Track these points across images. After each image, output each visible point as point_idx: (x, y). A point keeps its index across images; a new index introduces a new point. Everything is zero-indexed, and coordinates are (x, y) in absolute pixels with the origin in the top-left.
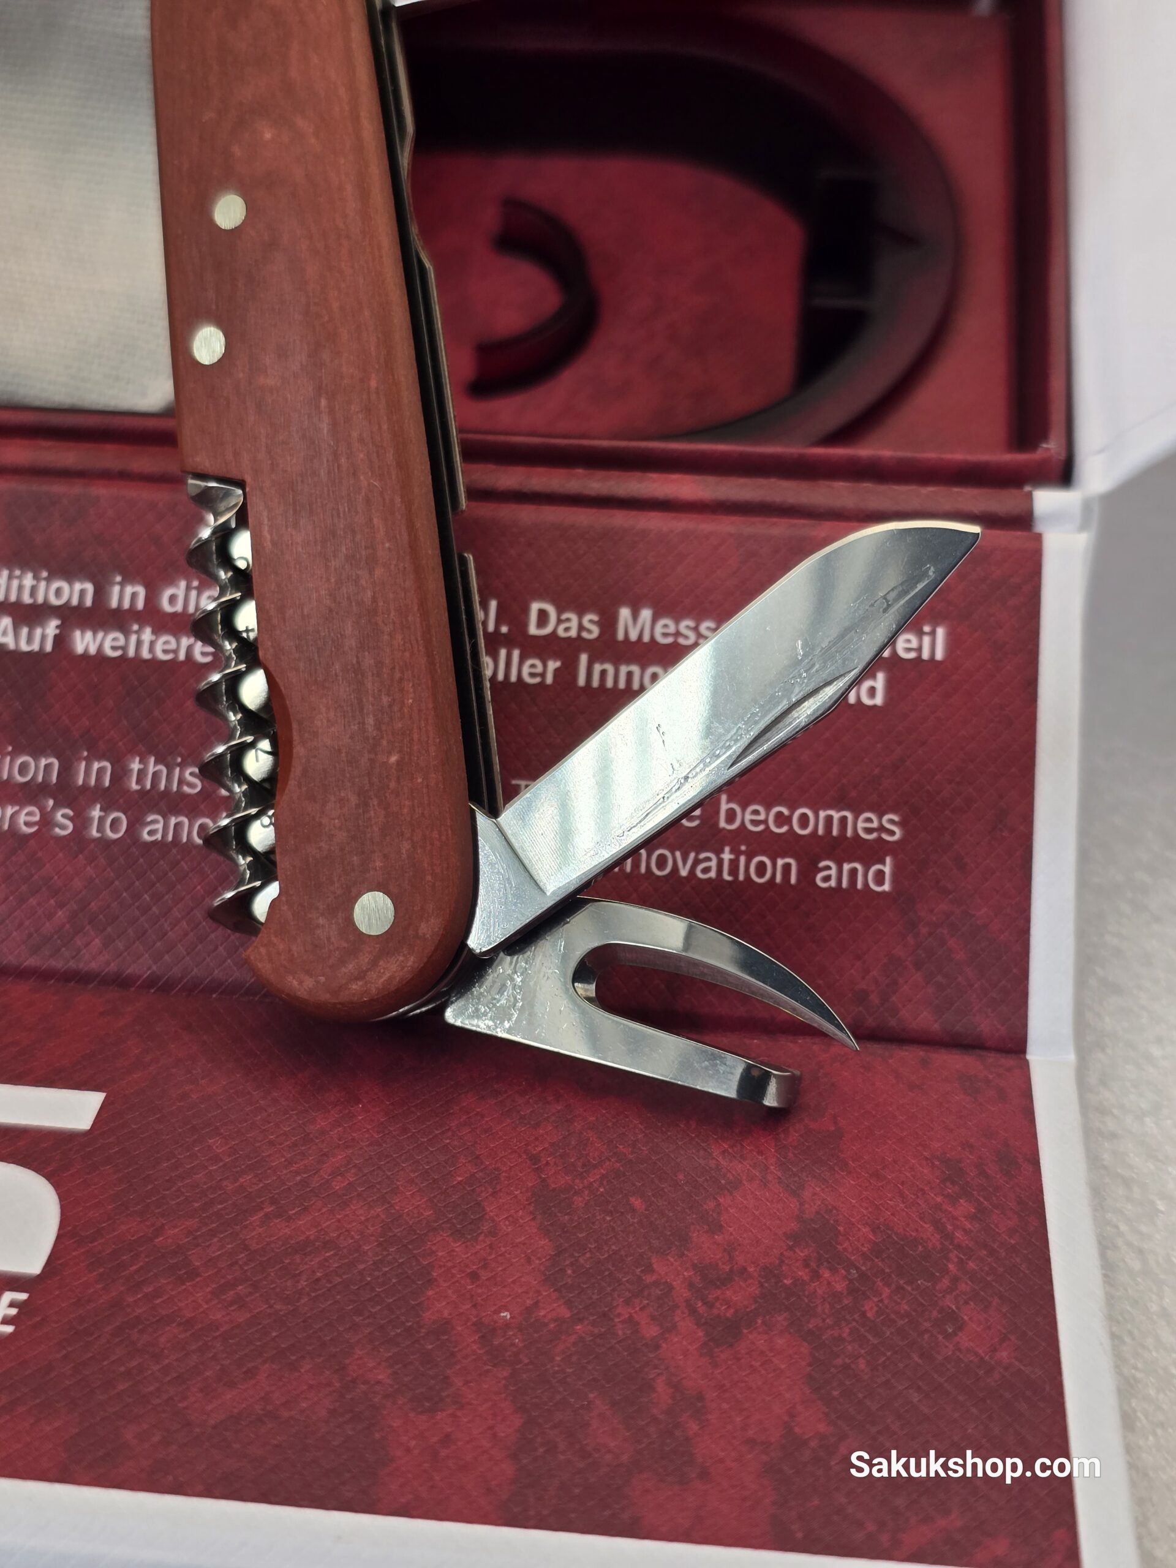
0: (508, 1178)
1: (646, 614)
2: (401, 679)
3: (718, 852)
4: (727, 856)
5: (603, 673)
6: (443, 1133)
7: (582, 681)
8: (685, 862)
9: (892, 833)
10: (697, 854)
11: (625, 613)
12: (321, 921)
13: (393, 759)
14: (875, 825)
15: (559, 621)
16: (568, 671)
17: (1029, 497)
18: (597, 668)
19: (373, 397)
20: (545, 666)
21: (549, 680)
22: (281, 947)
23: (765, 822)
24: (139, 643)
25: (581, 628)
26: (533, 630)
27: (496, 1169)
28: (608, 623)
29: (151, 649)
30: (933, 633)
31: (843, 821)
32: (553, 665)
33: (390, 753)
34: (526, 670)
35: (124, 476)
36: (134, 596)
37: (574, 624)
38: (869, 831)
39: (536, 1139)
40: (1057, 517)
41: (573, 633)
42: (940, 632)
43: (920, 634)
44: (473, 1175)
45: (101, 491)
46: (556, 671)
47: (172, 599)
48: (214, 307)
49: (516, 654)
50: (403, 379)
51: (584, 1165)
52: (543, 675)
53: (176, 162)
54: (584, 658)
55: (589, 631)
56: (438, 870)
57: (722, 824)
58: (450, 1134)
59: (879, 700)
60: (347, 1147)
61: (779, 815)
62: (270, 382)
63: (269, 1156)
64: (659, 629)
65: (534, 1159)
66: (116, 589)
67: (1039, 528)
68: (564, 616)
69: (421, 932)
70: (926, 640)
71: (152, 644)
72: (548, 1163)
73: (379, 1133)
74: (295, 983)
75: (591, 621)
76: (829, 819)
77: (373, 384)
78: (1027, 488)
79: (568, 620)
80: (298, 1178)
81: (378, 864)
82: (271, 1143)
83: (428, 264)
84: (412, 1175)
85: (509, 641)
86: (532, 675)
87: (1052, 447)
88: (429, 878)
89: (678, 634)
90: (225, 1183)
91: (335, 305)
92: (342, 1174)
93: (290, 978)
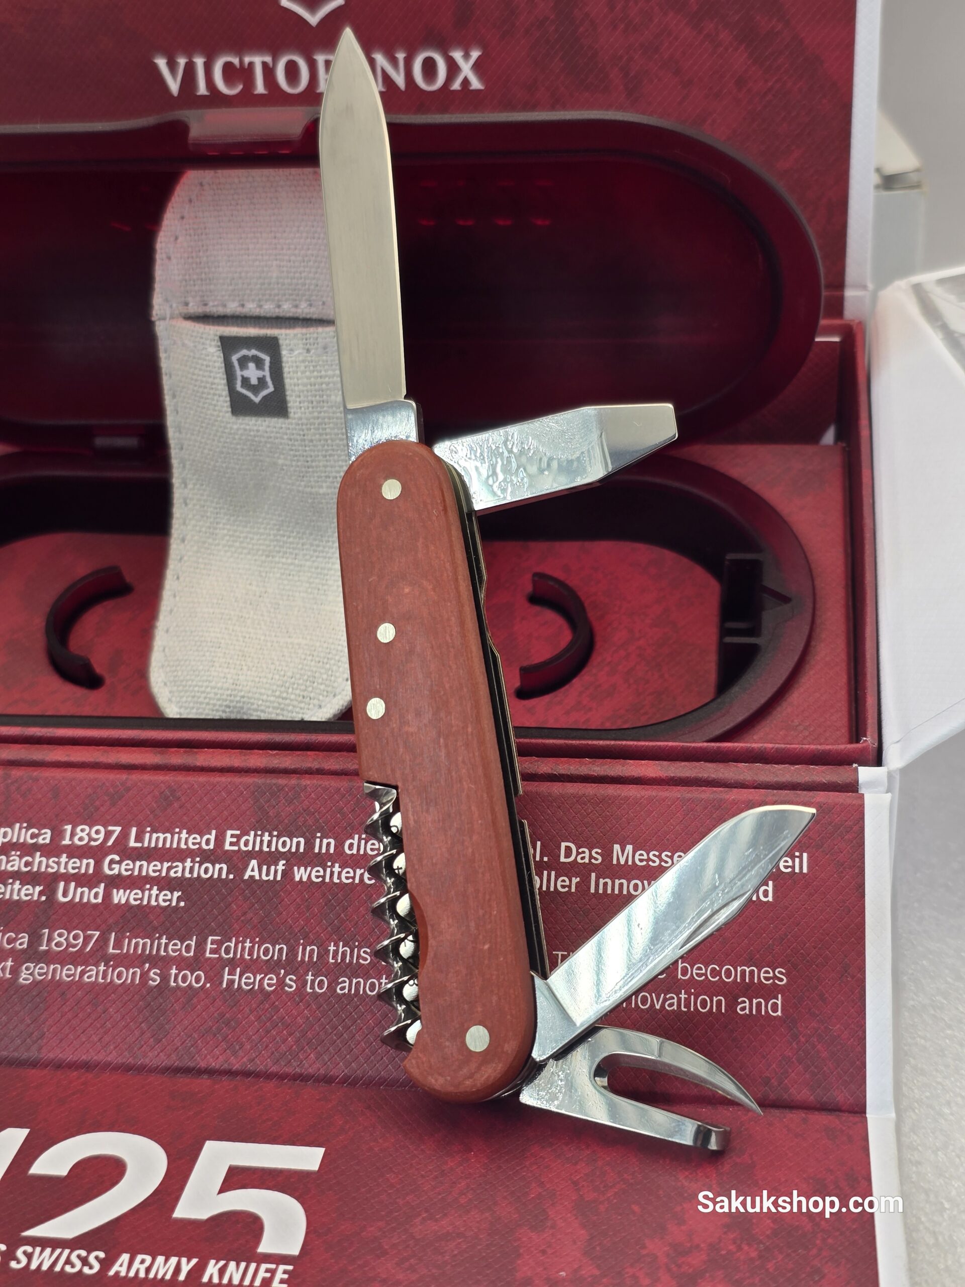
0: (561, 1195)
1: (629, 848)
2: (489, 900)
3: (678, 994)
4: (683, 996)
5: (605, 884)
6: (521, 1169)
7: (592, 890)
8: (658, 1001)
9: (781, 980)
10: (665, 995)
11: (617, 847)
12: (447, 1044)
13: (486, 947)
14: (771, 975)
15: (578, 853)
16: (584, 884)
17: (856, 770)
18: (602, 881)
19: (470, 737)
20: (570, 881)
21: (573, 890)
22: (424, 1059)
23: (705, 974)
24: (332, 873)
25: (591, 857)
26: (562, 859)
27: (554, 1190)
28: (607, 854)
29: (339, 877)
30: (801, 857)
31: (752, 972)
32: (575, 880)
33: (484, 944)
34: (559, 884)
35: (320, 772)
36: (328, 844)
37: (587, 855)
38: (767, 979)
39: (576, 1171)
40: (872, 784)
41: (587, 860)
42: (805, 855)
43: (793, 858)
44: (540, 1193)
45: (306, 781)
46: (577, 883)
47: (351, 846)
48: (378, 687)
49: (553, 873)
50: (486, 726)
51: (604, 1187)
52: (570, 887)
53: (355, 604)
54: (593, 875)
55: (596, 859)
56: (514, 1012)
57: (680, 976)
58: (525, 1169)
59: (770, 898)
60: (467, 1178)
61: (713, 970)
62: (411, 730)
63: (422, 1184)
64: (637, 857)
65: (575, 1183)
66: (318, 841)
67: (862, 791)
68: (580, 850)
69: (505, 1050)
70: (797, 860)
71: (340, 873)
72: (583, 1186)
73: (484, 1169)
74: (433, 1081)
75: (597, 853)
76: (743, 973)
77: (470, 730)
78: (855, 765)
79: (584, 852)
80: (440, 1197)
81: (480, 1009)
82: (423, 1176)
83: (497, 654)
84: (505, 1194)
85: (549, 867)
86: (563, 887)
87: (869, 740)
88: (509, 1017)
89: (649, 859)
90: (398, 1200)
91: (447, 686)
92: (464, 1194)
93: (430, 1078)
